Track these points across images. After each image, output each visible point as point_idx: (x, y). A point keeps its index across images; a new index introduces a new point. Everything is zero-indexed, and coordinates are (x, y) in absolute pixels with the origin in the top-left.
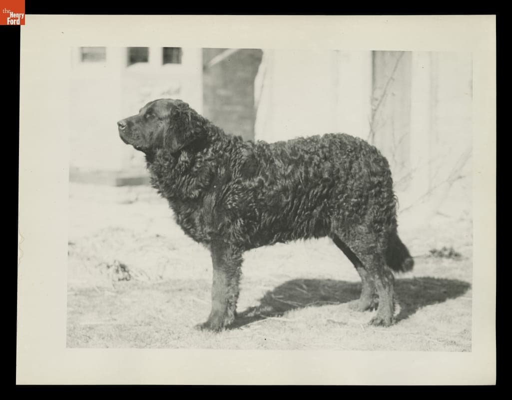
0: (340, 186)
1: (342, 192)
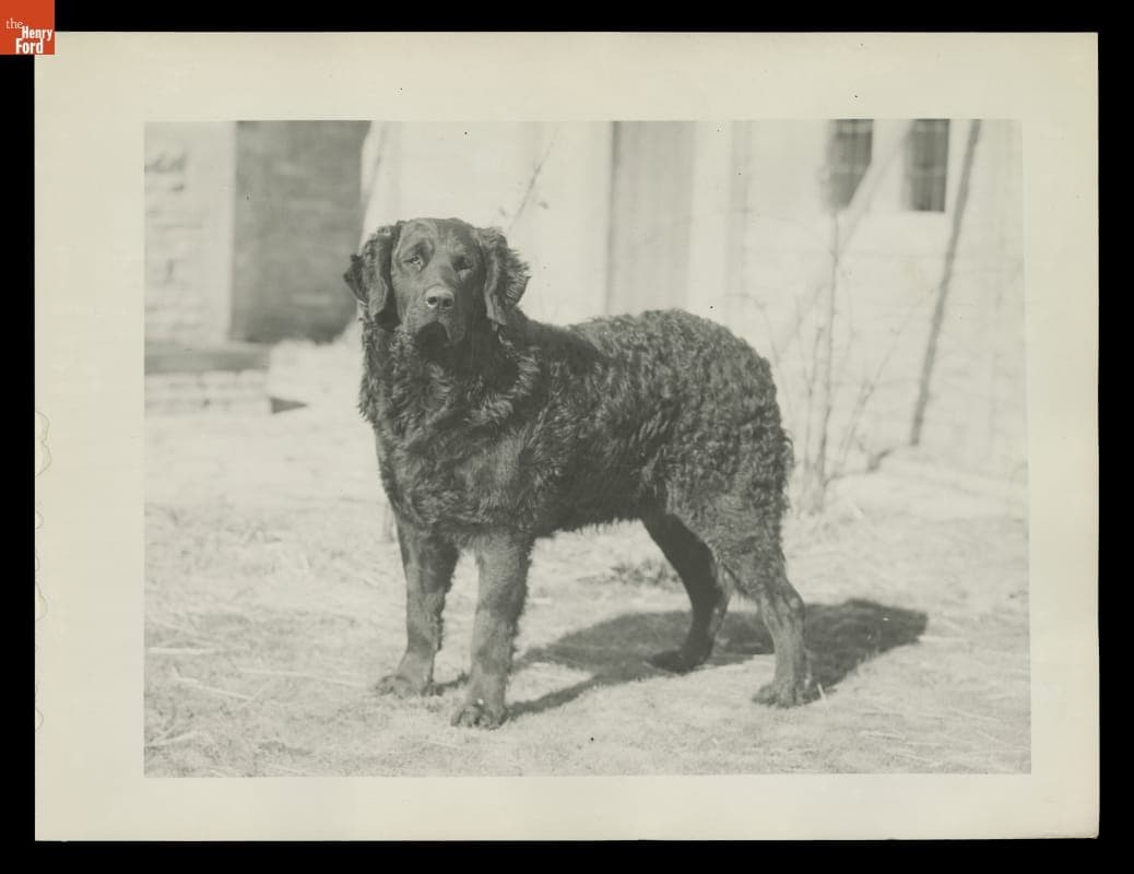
0: (689, 415)
1: (691, 429)
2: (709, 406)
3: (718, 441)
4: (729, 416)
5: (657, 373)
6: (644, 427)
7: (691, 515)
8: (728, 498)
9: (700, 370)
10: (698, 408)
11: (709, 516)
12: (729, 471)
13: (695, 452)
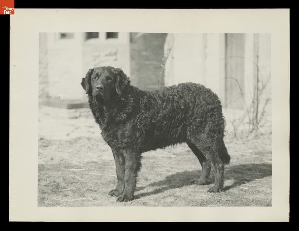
0: (190, 112)
1: (192, 116)
2: (196, 109)
3: (199, 119)
4: (202, 111)
5: (180, 102)
6: (177, 117)
7: (193, 139)
8: (202, 135)
9: (193, 100)
10: (193, 110)
11: (198, 139)
12: (203, 127)
13: (193, 122)
